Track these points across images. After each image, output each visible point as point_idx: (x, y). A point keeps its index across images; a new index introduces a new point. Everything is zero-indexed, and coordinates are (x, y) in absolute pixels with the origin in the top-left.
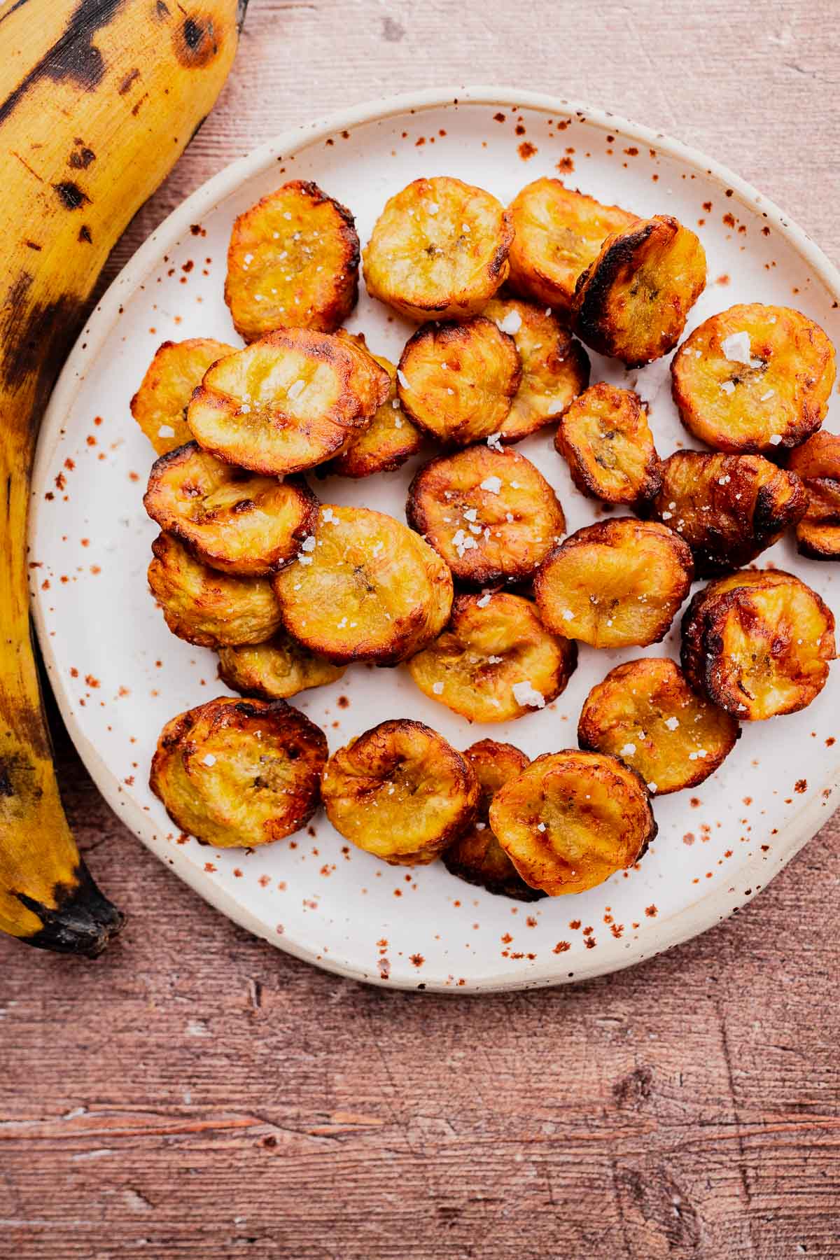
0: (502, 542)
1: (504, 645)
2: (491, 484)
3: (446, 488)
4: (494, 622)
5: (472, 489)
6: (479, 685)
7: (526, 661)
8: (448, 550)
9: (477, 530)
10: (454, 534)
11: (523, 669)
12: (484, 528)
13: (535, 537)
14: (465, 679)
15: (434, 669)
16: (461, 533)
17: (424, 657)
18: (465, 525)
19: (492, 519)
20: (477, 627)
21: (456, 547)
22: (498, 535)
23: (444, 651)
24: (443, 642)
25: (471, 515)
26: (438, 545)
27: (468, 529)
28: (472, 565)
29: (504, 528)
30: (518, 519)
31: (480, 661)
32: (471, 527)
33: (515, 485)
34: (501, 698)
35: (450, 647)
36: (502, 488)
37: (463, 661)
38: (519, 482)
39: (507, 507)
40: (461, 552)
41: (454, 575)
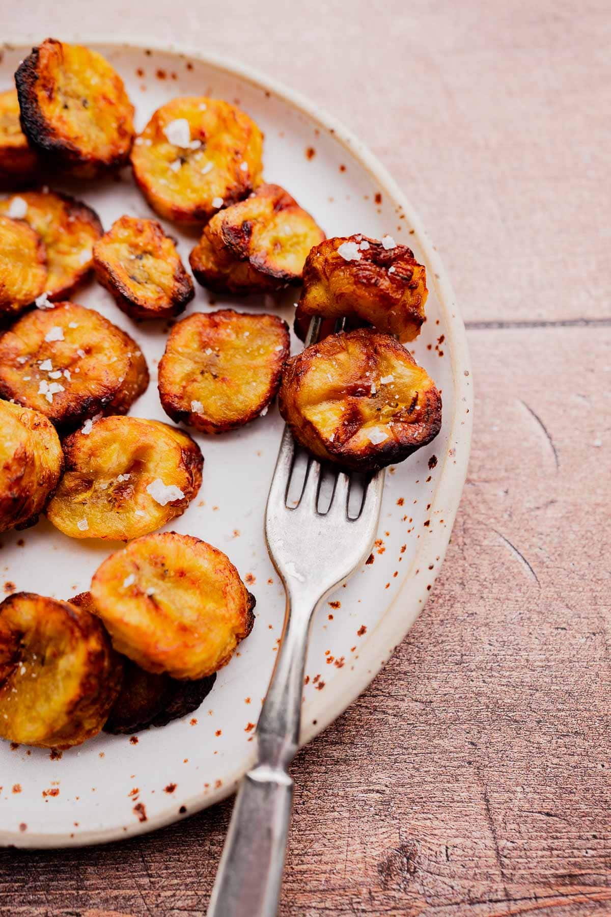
0: (84, 376)
1: (124, 460)
2: (54, 334)
3: (18, 355)
4: (107, 443)
5: (41, 347)
6: (119, 506)
7: (151, 466)
8: (39, 403)
9: (57, 375)
10: (38, 388)
11: (152, 474)
12: (62, 372)
13: (109, 358)
14: (104, 506)
15: (72, 510)
16: (43, 384)
17: (57, 505)
18: (44, 374)
19: (66, 362)
20: (92, 454)
21: (44, 396)
22: (77, 370)
23: (76, 491)
24: (69, 482)
25: (47, 365)
26: (28, 402)
27: (50, 379)
28: (65, 404)
29: (80, 363)
30: (88, 351)
31: (111, 484)
32: (50, 374)
33: (73, 325)
34: (144, 508)
35: (77, 485)
36: (65, 334)
37: (96, 491)
38: (76, 322)
39: (76, 346)
40: (50, 398)
41: (52, 419)
